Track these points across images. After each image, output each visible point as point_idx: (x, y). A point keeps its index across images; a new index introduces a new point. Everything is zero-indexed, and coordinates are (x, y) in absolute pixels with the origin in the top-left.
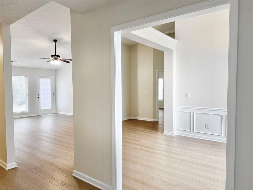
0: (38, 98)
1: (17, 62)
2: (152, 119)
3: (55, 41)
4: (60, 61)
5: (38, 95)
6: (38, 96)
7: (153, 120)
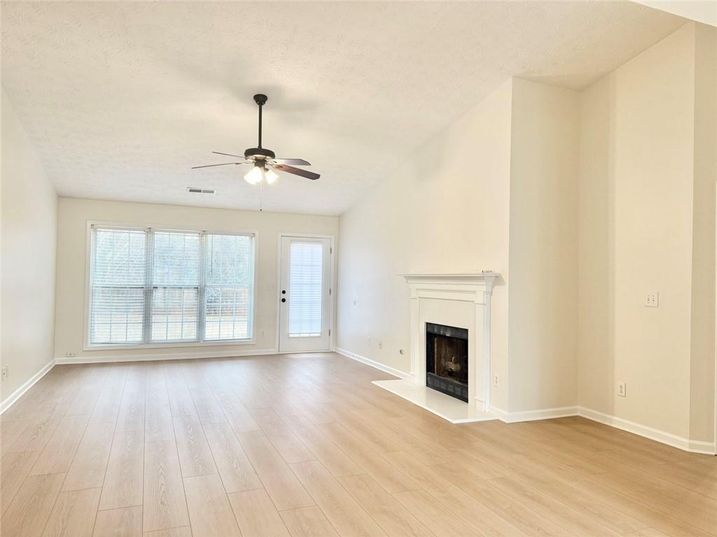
0: (284, 300)
1: (213, 192)
2: (687, 441)
3: (261, 99)
4: (278, 170)
5: (284, 292)
6: (283, 296)
7: (691, 446)
